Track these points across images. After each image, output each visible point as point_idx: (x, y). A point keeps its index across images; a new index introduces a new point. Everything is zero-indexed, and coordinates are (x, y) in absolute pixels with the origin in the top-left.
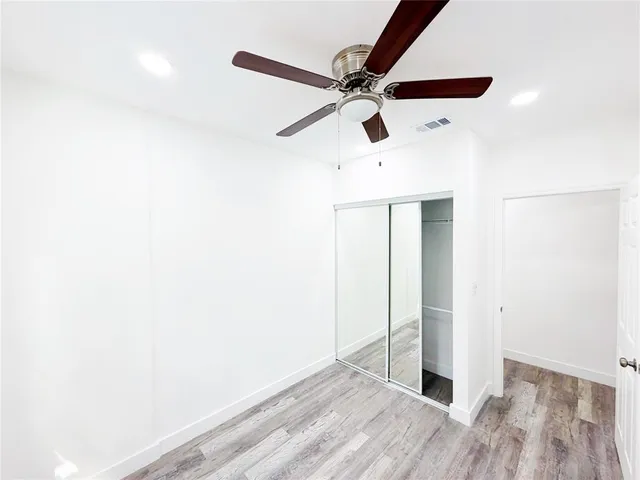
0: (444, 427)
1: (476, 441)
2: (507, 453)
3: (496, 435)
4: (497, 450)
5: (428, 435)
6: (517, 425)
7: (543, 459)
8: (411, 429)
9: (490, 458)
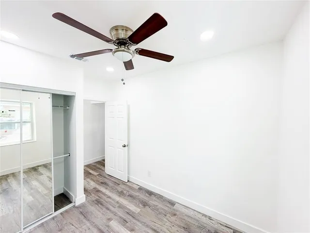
0: (81, 210)
1: (93, 201)
2: (101, 195)
3: (93, 195)
4: (99, 197)
5: (82, 217)
6: (92, 188)
7: (106, 188)
8: (74, 224)
9: (101, 200)
